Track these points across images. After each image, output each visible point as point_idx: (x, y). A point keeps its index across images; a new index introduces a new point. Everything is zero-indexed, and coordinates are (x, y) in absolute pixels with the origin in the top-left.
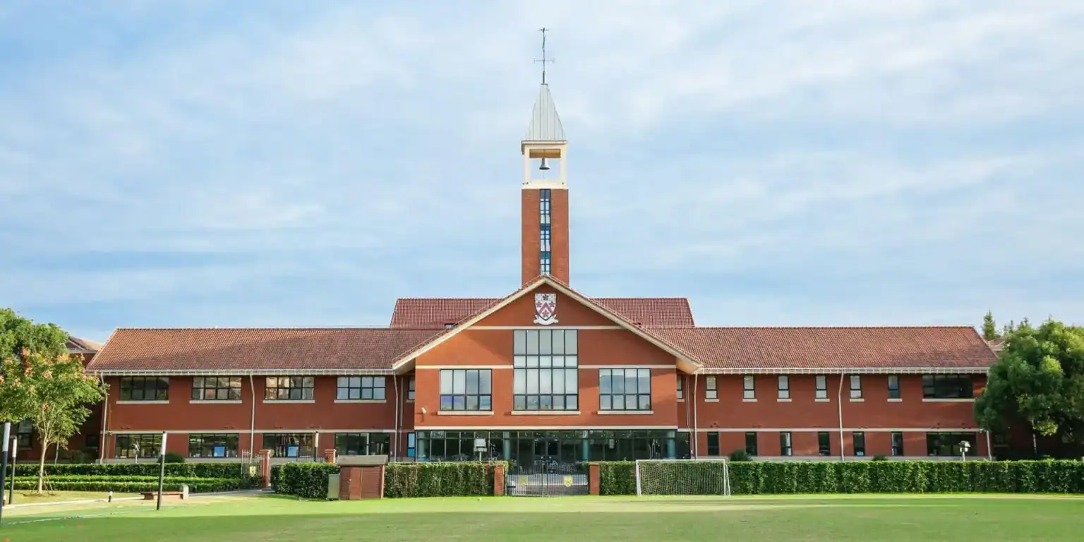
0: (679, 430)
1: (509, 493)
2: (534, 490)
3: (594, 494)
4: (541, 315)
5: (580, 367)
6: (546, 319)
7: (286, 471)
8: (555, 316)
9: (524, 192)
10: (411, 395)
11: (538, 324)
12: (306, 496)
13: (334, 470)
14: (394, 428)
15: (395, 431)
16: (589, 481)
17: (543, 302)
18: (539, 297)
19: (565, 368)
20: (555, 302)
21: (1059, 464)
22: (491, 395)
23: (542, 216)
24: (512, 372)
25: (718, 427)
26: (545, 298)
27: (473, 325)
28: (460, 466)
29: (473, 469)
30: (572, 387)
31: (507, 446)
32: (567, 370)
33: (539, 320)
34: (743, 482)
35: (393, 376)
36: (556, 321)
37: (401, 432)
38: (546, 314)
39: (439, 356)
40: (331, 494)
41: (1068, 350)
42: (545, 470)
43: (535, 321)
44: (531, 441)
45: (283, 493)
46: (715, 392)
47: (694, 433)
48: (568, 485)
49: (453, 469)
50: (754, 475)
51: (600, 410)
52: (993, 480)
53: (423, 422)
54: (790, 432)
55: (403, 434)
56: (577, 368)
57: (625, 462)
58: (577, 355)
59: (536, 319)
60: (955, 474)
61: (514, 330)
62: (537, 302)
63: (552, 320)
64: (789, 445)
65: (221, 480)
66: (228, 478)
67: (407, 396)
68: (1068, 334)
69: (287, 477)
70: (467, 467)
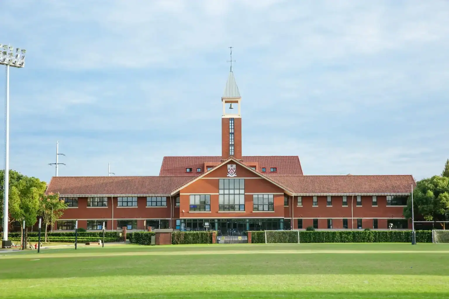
0: (285, 218)
1: (218, 243)
2: (227, 241)
3: (250, 243)
4: (230, 173)
5: (246, 194)
6: (232, 175)
7: (134, 235)
8: (235, 173)
9: (223, 119)
10: (177, 204)
11: (229, 177)
12: (143, 244)
13: (153, 234)
14: (170, 218)
15: (171, 219)
16: (248, 238)
17: (231, 168)
18: (229, 166)
19: (239, 194)
20: (235, 168)
21: (423, 232)
22: (210, 205)
23: (230, 130)
24: (218, 196)
25: (302, 217)
26: (232, 166)
27: (202, 177)
28: (200, 233)
29: (205, 234)
30: (242, 202)
31: (216, 225)
32: (240, 195)
33: (229, 175)
34: (306, 238)
35: (170, 197)
36: (236, 176)
37: (173, 219)
38: (232, 173)
39: (190, 190)
40: (152, 243)
41: (438, 187)
42: (231, 234)
43: (228, 176)
44: (225, 223)
45: (134, 243)
46: (301, 203)
47: (292, 219)
48: (240, 240)
49: (197, 234)
50: (309, 236)
51: (253, 211)
52: (399, 238)
53: (183, 216)
54: (332, 219)
55: (174, 220)
56: (244, 194)
57: (261, 231)
58: (244, 189)
59: (228, 175)
60: (384, 235)
61: (219, 179)
62: (228, 168)
63: (234, 175)
64: (331, 224)
65: (110, 238)
66: (112, 237)
67: (175, 205)
68: (439, 181)
69: (135, 236)
70: (202, 233)
